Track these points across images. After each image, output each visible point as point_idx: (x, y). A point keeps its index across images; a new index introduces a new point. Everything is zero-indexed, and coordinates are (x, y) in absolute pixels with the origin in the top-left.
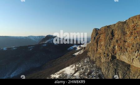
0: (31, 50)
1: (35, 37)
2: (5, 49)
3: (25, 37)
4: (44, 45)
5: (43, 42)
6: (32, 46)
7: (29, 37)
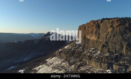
0: (36, 43)
1: (36, 34)
2: (16, 42)
3: (27, 34)
4: (46, 40)
5: (45, 38)
6: (36, 40)
7: (30, 34)
